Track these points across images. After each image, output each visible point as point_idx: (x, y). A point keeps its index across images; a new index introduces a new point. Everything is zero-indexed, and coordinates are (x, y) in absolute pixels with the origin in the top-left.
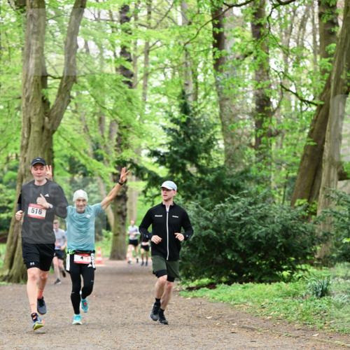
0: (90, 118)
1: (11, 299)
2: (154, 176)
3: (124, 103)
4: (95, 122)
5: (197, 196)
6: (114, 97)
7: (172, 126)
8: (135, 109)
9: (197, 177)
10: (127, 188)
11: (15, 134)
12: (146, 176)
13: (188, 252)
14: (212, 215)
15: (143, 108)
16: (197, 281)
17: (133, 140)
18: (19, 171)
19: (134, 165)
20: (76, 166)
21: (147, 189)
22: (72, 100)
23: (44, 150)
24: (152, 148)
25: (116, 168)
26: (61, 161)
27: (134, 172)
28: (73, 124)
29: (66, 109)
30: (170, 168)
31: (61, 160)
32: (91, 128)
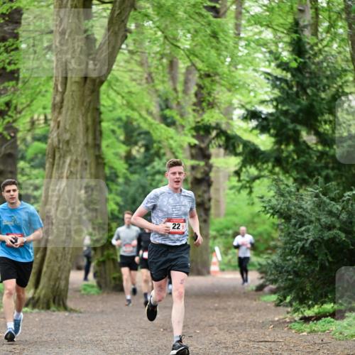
0: (155, 62)
1: (37, 333)
2: (253, 148)
3: (206, 39)
4: (163, 67)
5: (317, 180)
6: (192, 31)
7: (279, 73)
8: (223, 48)
9: (318, 151)
10: (210, 167)
11: (43, 85)
12: (240, 149)
13: (303, 263)
14: (340, 208)
15: (236, 48)
16: (316, 306)
17: (221, 95)
18: (49, 141)
19: (222, 133)
20: (135, 134)
21: (241, 169)
22: (128, 34)
23: (87, 111)
24: (248, 107)
25: (193, 136)
26: (112, 127)
27: (221, 143)
28: (131, 71)
29: (120, 48)
30: (275, 136)
31: (113, 125)
32: (158, 78)
